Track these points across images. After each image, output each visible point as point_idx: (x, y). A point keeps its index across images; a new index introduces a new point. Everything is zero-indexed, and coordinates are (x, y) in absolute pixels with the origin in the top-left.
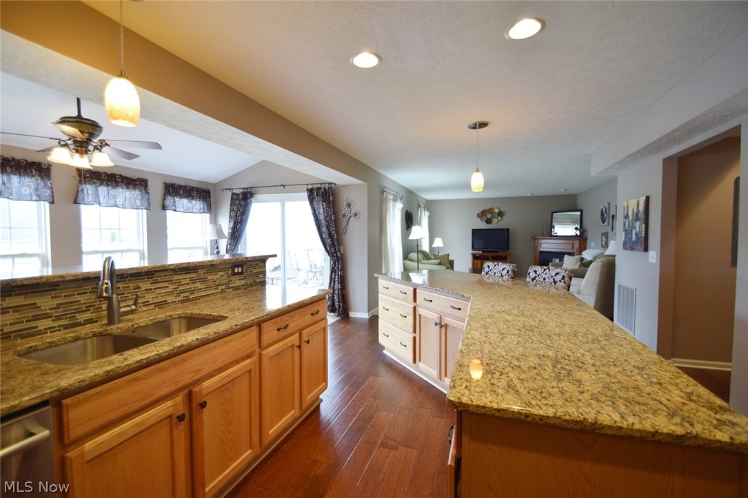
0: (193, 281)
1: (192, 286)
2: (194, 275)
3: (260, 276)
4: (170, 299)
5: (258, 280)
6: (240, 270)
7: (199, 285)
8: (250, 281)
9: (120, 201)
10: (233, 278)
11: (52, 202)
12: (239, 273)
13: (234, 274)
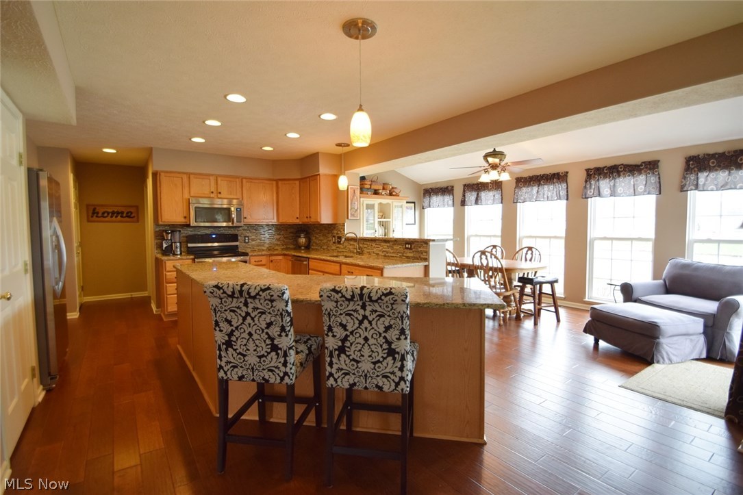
0: (388, 247)
1: (387, 250)
2: (388, 244)
3: (424, 254)
4: (380, 253)
5: (422, 256)
6: (409, 246)
7: (390, 249)
8: (417, 255)
9: (620, 190)
10: (406, 250)
11: (567, 199)
12: (408, 248)
13: (406, 248)
